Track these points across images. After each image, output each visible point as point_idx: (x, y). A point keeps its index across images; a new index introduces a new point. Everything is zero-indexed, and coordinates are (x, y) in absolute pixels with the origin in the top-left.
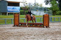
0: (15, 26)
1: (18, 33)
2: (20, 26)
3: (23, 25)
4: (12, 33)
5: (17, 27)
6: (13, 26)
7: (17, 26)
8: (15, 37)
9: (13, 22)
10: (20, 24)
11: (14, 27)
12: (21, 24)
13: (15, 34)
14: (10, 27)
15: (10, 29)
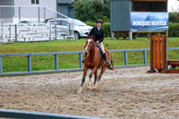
0: (154, 72)
1: (165, 92)
2: (168, 72)
3: (177, 68)
4: (144, 93)
5: (160, 74)
6: (148, 72)
7: (160, 71)
8: (154, 105)
9: (148, 60)
10: (169, 67)
11: (152, 75)
12: (174, 66)
13: (155, 96)
14: (138, 75)
15: (140, 79)
